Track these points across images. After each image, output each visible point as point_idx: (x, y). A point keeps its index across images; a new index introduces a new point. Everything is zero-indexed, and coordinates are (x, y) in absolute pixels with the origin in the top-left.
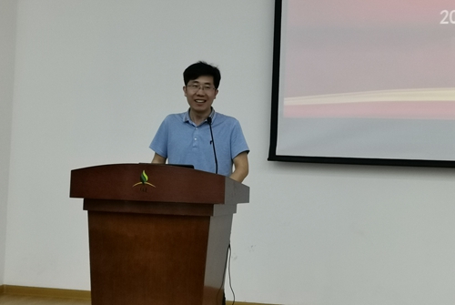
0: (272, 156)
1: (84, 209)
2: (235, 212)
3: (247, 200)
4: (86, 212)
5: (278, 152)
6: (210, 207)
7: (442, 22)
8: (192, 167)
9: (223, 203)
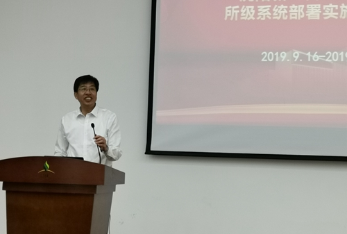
0: (148, 151)
1: (3, 189)
2: (115, 191)
3: (123, 182)
4: (5, 191)
5: (153, 148)
6: (95, 187)
7: (263, 60)
8: (82, 159)
9: (103, 184)
